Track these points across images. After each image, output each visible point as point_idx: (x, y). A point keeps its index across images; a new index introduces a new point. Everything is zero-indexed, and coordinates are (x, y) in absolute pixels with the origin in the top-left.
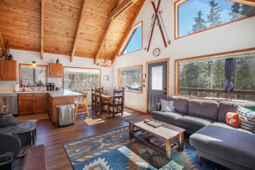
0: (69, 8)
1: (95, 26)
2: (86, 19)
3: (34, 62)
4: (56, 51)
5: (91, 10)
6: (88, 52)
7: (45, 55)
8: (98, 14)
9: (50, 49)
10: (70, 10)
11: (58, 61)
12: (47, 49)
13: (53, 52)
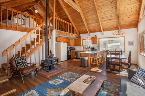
0: (92, 9)
1: (109, 10)
2: (102, 9)
3: (87, 38)
4: (95, 31)
5: (102, 3)
6: (112, 27)
7: (91, 34)
8: (107, 2)
9: (92, 31)
10: (92, 10)
11: (96, 35)
12: (91, 31)
13: (94, 32)
